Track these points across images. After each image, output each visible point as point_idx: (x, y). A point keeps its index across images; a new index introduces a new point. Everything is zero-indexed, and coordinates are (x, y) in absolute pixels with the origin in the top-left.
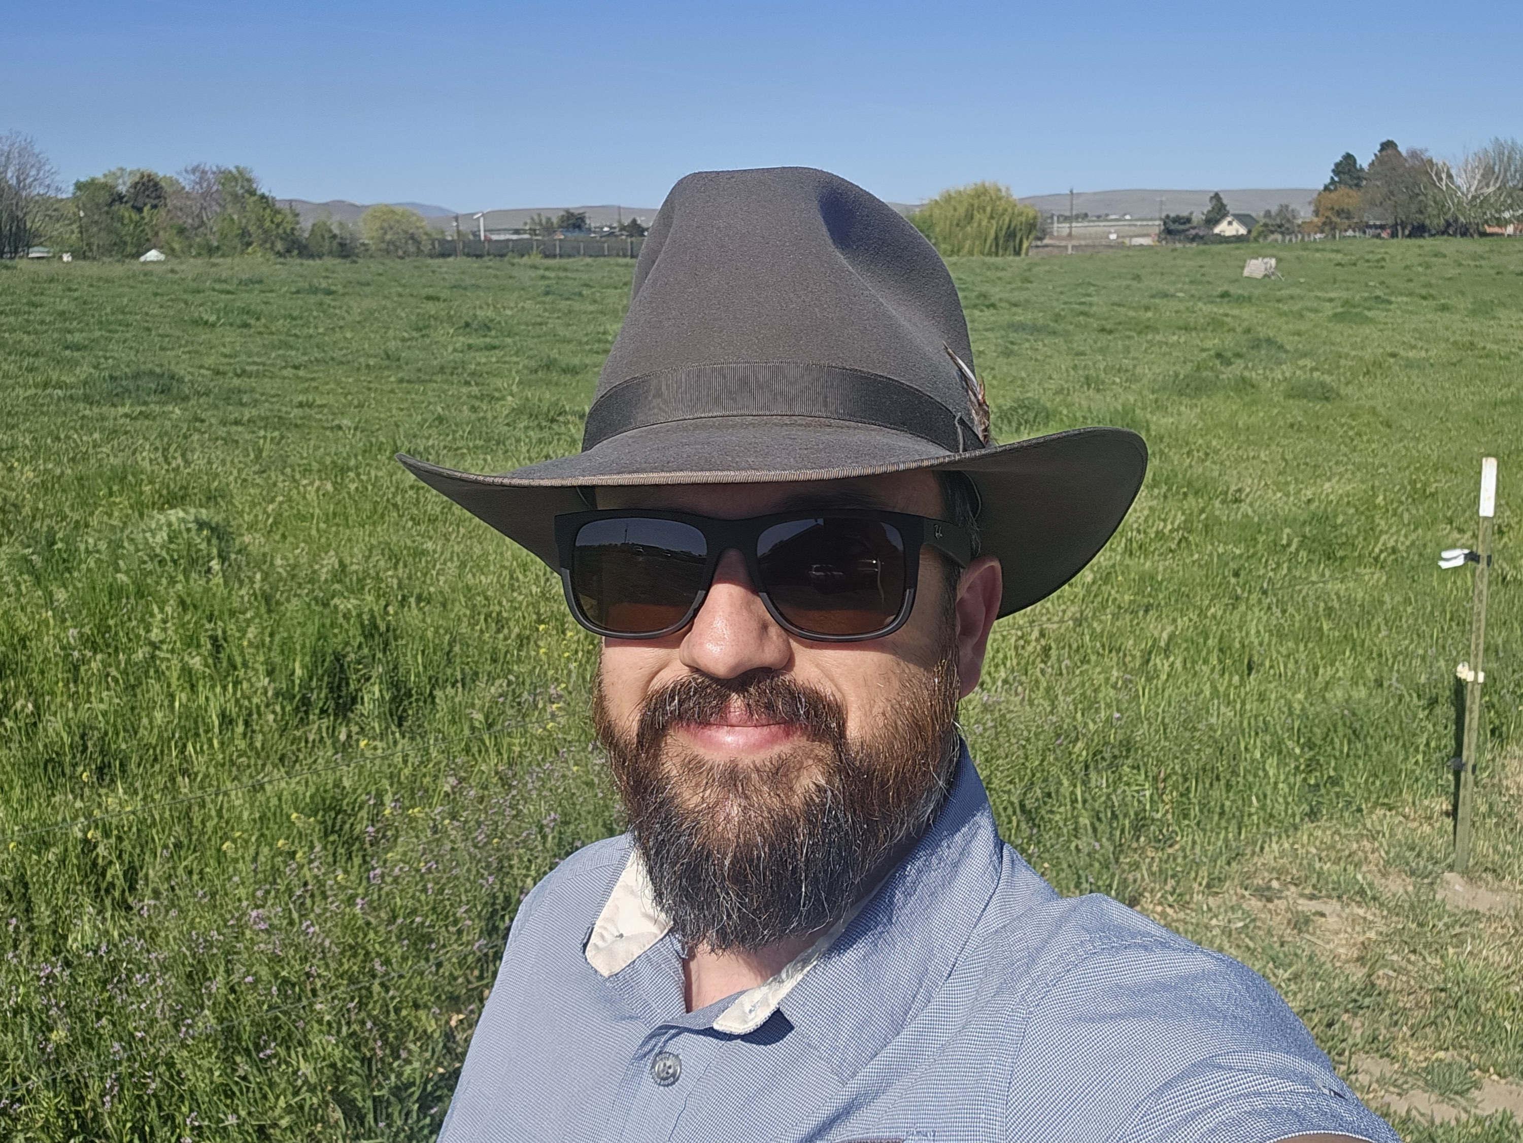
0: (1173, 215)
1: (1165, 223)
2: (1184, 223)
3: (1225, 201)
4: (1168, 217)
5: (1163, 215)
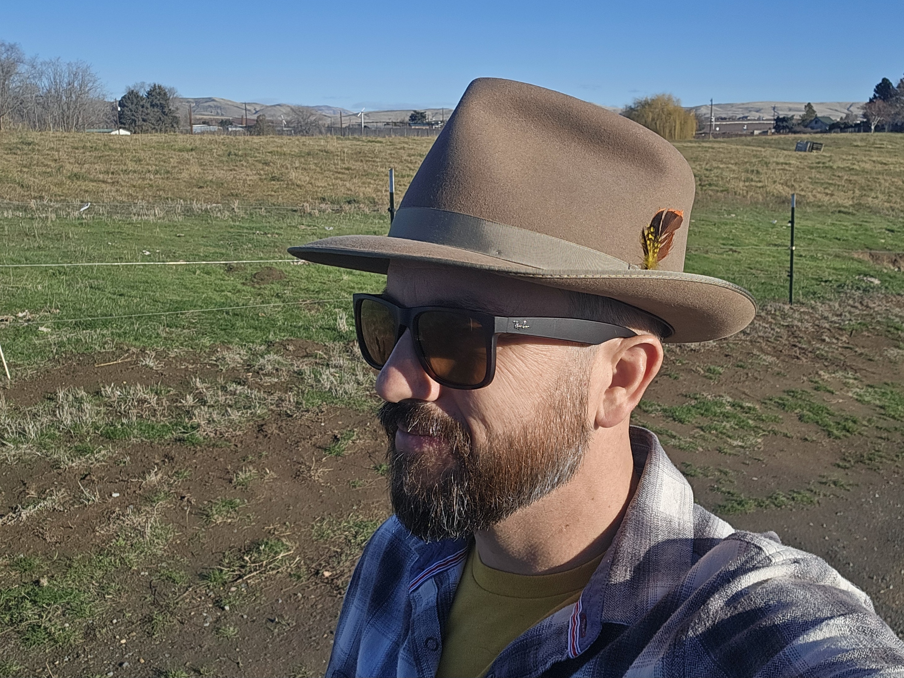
0: (781, 117)
1: (777, 122)
2: (788, 122)
3: (815, 108)
4: (778, 118)
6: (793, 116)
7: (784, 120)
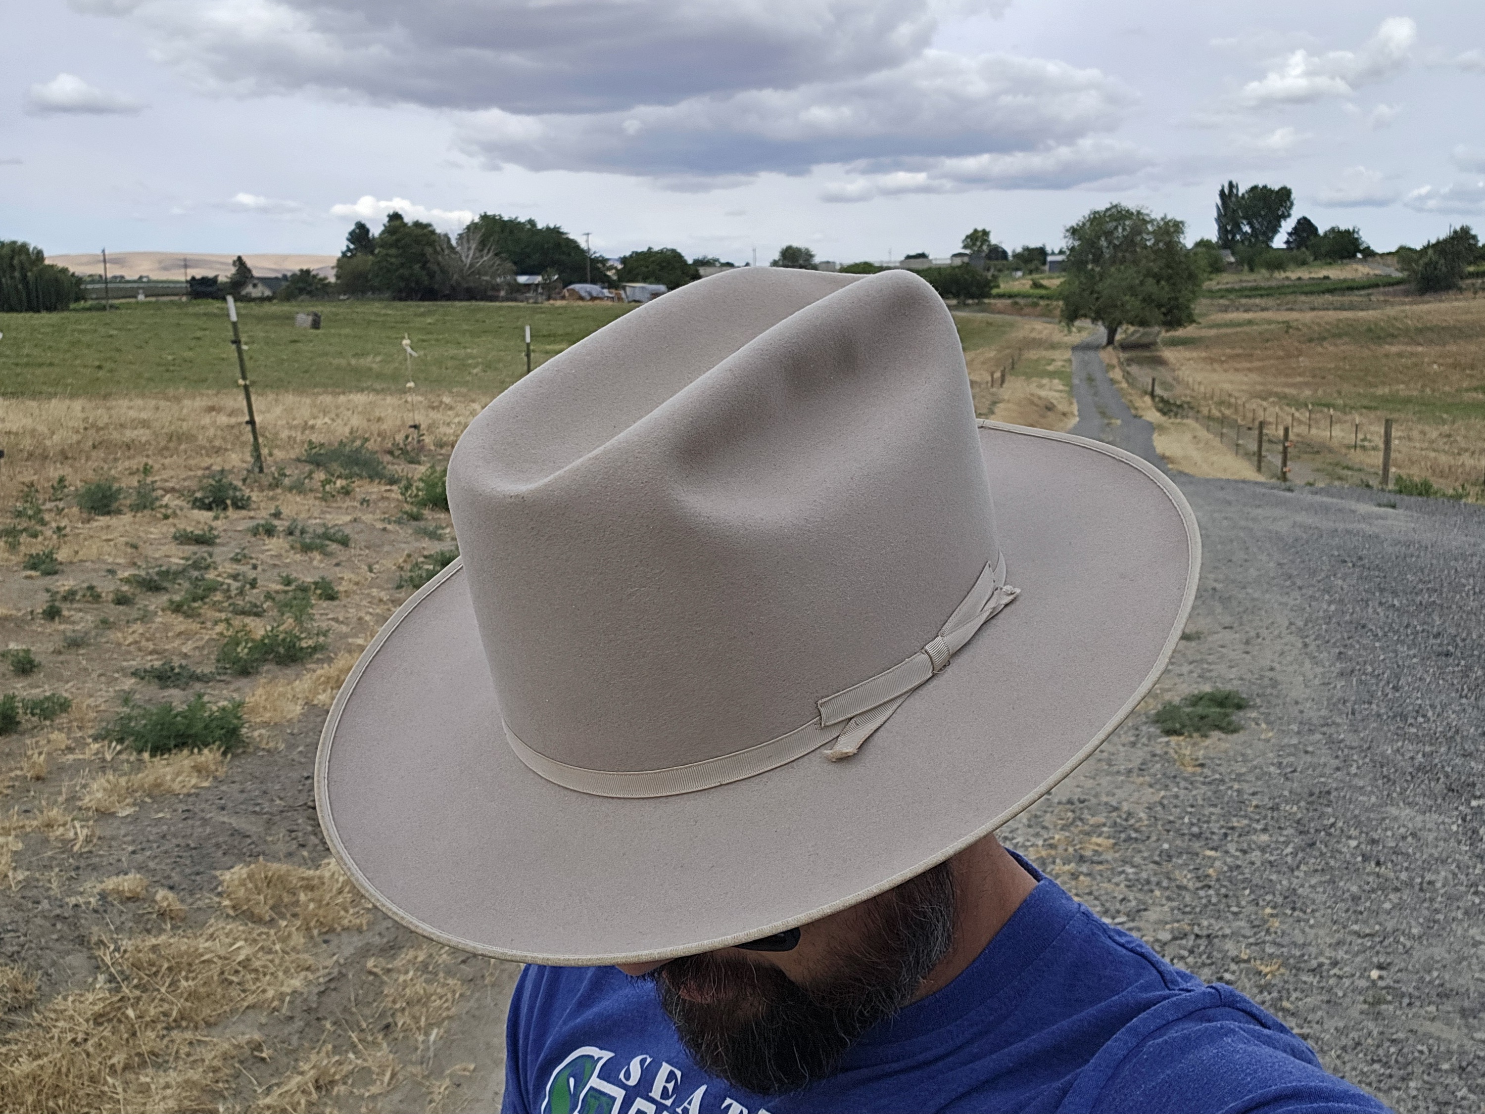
0: (198, 277)
1: (191, 286)
2: (211, 286)
3: (249, 263)
4: (193, 278)
5: (189, 278)
6: (216, 277)
7: (204, 281)
